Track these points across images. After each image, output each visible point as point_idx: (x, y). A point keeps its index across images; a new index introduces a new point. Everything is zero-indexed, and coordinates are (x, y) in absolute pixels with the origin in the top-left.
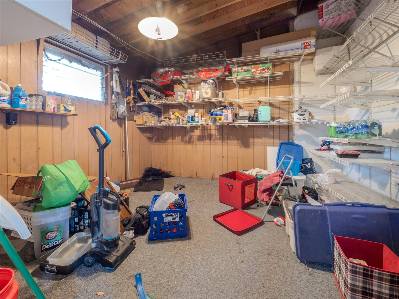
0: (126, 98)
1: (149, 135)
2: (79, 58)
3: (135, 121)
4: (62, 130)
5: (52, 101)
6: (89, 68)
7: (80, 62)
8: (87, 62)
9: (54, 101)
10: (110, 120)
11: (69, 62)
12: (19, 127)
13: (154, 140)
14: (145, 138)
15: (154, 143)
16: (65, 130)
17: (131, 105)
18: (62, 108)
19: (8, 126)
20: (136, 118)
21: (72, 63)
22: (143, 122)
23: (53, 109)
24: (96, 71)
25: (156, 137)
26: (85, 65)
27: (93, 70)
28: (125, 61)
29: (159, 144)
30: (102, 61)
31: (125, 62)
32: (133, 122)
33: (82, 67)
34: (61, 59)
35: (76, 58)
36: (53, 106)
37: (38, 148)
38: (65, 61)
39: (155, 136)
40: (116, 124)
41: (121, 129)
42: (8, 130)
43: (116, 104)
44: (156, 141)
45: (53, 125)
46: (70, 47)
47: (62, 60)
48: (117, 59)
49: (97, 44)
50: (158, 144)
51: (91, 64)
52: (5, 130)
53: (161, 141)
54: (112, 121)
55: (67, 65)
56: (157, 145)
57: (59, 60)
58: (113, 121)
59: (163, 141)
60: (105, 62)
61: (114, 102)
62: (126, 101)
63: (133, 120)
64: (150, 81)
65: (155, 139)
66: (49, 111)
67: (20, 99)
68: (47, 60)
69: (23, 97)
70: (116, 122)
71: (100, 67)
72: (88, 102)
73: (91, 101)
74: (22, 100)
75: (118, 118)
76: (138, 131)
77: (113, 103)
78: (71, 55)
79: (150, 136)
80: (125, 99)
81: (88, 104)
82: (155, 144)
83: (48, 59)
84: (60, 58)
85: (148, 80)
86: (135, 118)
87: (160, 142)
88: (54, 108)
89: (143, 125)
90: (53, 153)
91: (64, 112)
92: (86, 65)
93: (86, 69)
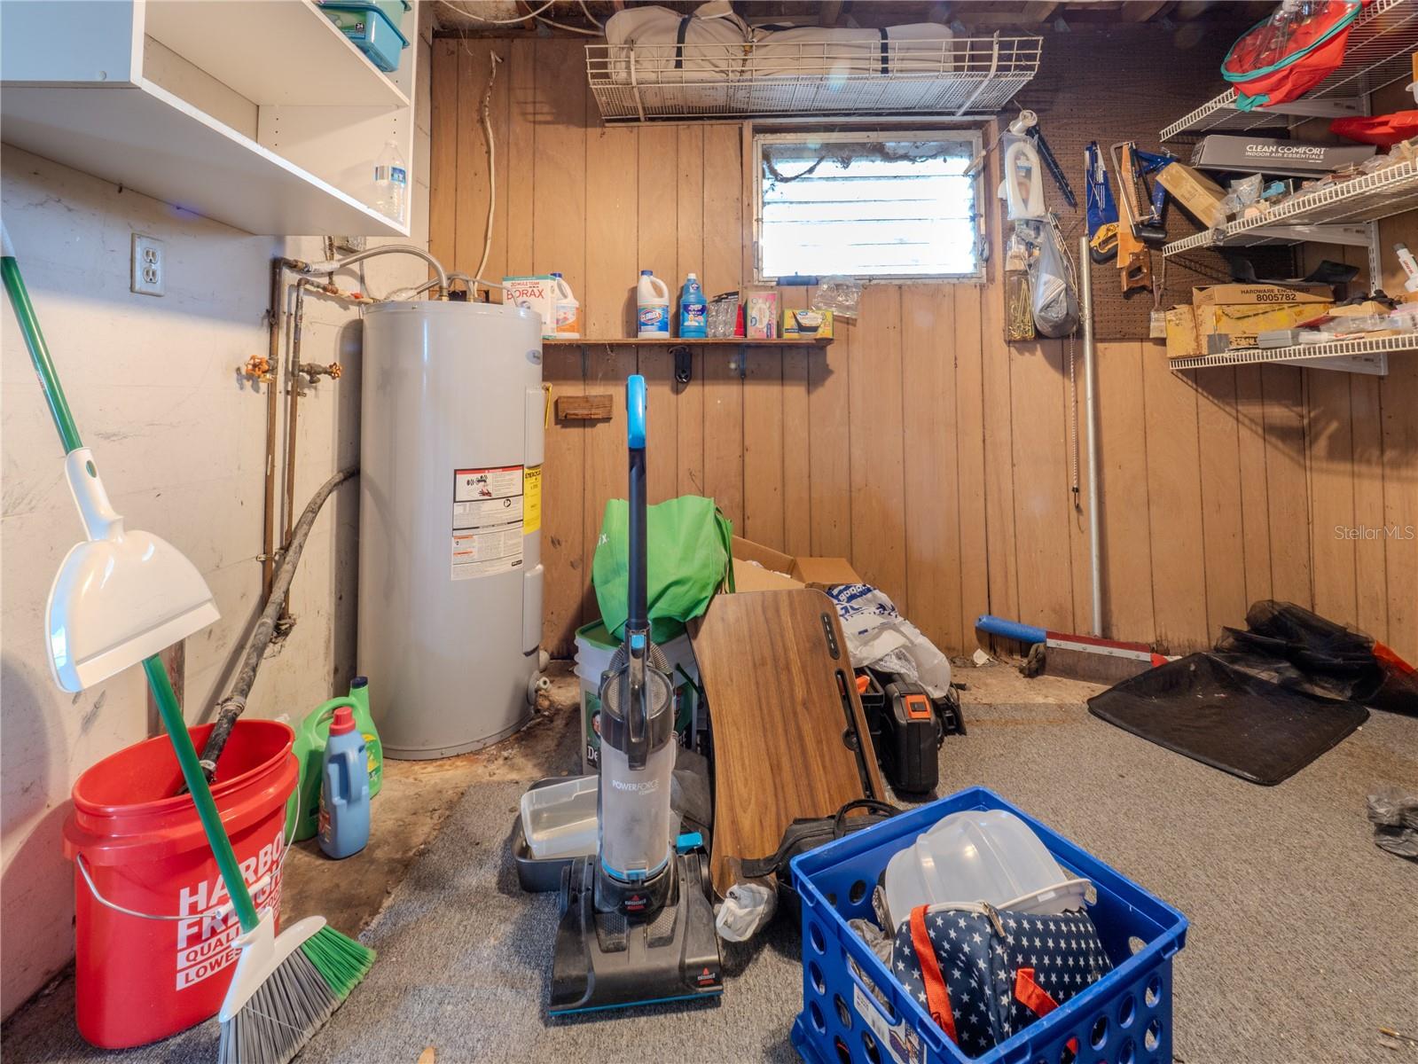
0: (1092, 233)
1: (1279, 413)
2: (873, 137)
3: (1162, 342)
4: (809, 392)
5: (764, 306)
6: (913, 160)
7: (880, 152)
8: (903, 144)
9: (768, 304)
10: (1005, 346)
11: (839, 165)
12: (700, 388)
13: (1322, 445)
14: (1244, 433)
15: (1324, 465)
16: (821, 393)
17: (1124, 261)
18: (789, 323)
19: (680, 386)
20: (1160, 322)
21: (853, 164)
22: (1197, 338)
23: (765, 330)
24: (945, 161)
25: (1334, 426)
26: (895, 154)
27: (930, 161)
28: (1031, 68)
29: (1360, 476)
30: (953, 114)
31: (1033, 73)
32: (1148, 346)
33: (888, 165)
34: (815, 166)
35: (863, 145)
36: (765, 321)
37: (744, 449)
38: (829, 167)
39: (1328, 423)
40: (1036, 362)
41: (1070, 385)
42: (680, 396)
43: (1025, 273)
44: (1332, 455)
45: (782, 378)
46: (825, 115)
47: (818, 168)
48: (986, 76)
49: (885, 60)
50: (1353, 475)
51: (918, 144)
52: (673, 397)
53: (1375, 453)
54: (1012, 349)
55: (834, 178)
56: (1347, 481)
57: (811, 170)
58: (1020, 352)
59: (1390, 454)
60: (966, 114)
61: (1021, 266)
62: (1091, 250)
63: (1144, 338)
64: (1225, 105)
65: (1331, 438)
66: (756, 337)
67: (686, 314)
68: (777, 183)
69: (692, 307)
70: (1039, 352)
71: (961, 139)
72: (900, 287)
73: (909, 282)
74: (691, 316)
75: (1039, 335)
76: (1186, 394)
77: (1013, 272)
78: (845, 141)
79: (1295, 422)
80: (1084, 240)
81: (901, 295)
82: (1327, 471)
83: (777, 180)
84: (811, 164)
85: (1213, 105)
86: (1152, 324)
87: (1369, 462)
88: (769, 326)
89: (1199, 357)
90: (783, 467)
91: (795, 336)
92: (901, 152)
93: (902, 167)
